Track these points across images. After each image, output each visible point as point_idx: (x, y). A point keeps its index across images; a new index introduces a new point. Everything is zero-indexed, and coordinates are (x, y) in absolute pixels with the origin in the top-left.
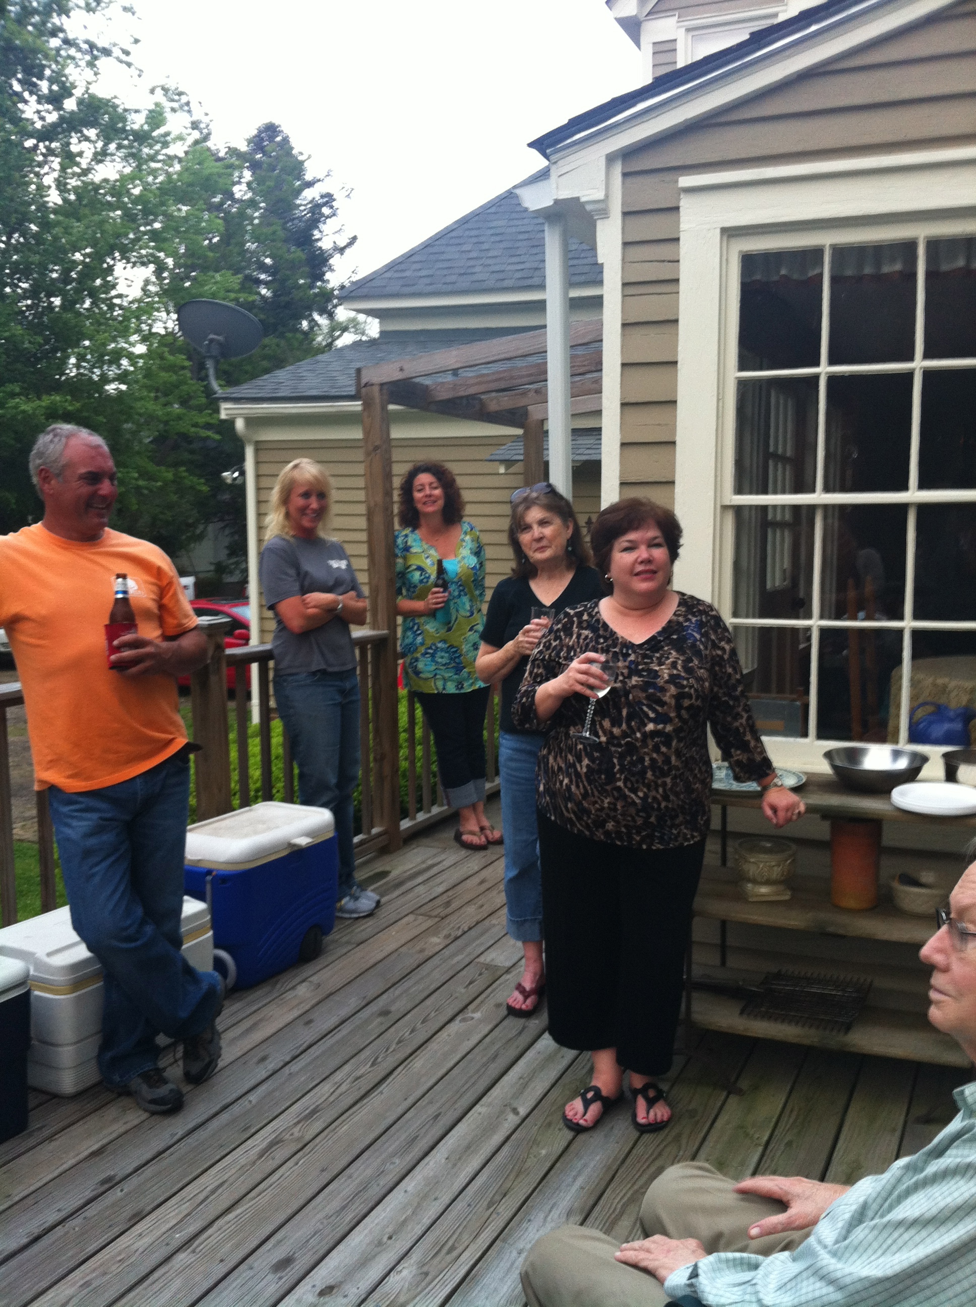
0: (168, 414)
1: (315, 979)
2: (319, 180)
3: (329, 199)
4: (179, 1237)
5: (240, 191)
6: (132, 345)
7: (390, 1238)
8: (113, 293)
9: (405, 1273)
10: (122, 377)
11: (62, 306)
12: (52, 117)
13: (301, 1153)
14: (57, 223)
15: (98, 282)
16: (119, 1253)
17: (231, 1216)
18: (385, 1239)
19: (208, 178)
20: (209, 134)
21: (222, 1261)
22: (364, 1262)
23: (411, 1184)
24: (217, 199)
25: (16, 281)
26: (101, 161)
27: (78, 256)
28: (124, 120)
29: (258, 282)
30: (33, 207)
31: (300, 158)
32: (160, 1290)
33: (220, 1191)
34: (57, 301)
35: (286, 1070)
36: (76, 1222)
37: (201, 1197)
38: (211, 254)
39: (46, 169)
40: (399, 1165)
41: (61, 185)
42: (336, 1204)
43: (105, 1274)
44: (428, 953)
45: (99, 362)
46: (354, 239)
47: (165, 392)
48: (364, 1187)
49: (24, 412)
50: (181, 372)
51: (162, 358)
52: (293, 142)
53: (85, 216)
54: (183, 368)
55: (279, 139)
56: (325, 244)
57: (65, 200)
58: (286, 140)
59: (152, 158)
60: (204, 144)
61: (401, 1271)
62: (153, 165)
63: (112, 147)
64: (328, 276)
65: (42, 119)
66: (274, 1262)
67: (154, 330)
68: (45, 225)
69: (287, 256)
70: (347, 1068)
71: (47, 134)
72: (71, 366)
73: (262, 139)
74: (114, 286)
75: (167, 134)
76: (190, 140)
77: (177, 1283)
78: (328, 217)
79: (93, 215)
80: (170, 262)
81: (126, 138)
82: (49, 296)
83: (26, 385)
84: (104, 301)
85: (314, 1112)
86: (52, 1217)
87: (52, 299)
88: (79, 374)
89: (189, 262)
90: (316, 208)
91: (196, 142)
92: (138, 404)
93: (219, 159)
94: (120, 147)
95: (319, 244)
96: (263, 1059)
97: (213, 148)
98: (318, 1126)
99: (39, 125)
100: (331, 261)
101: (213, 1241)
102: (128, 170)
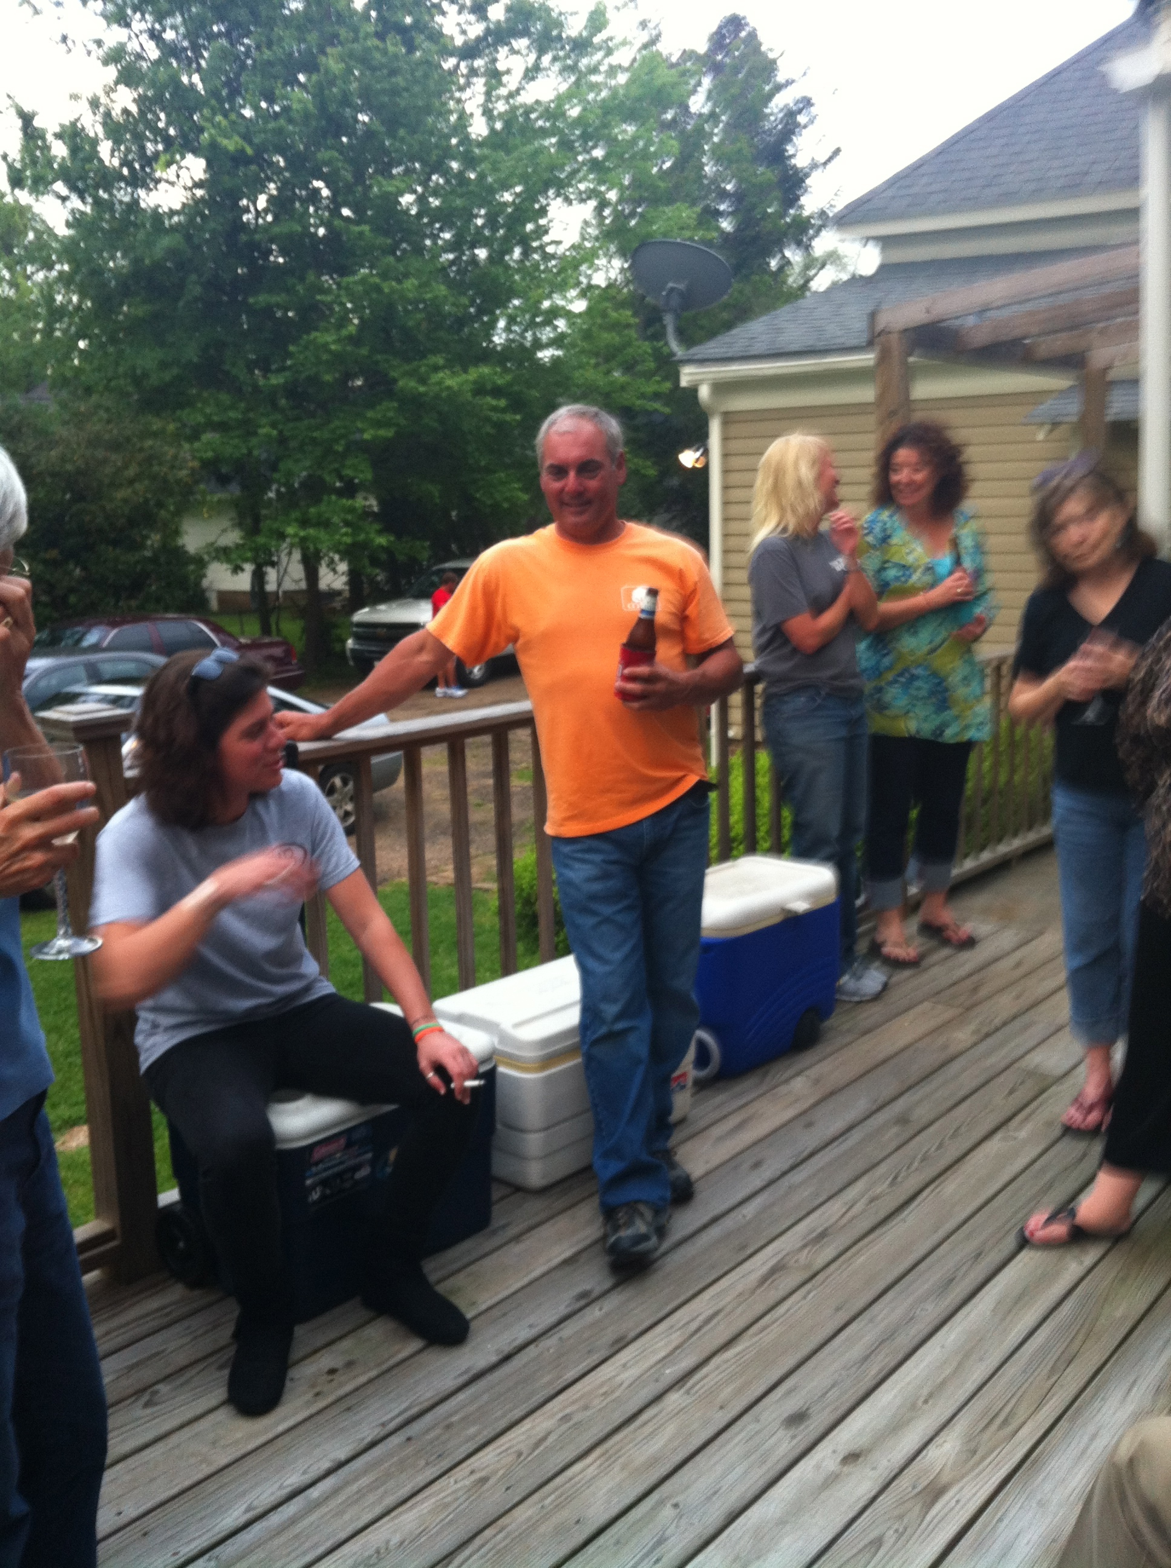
0: (612, 383)
1: (813, 1072)
2: (793, 81)
3: (806, 103)
4: (671, 1372)
5: (698, 104)
6: (571, 302)
7: (926, 1402)
8: (546, 239)
9: (947, 1446)
10: (558, 341)
11: (490, 258)
12: (476, 30)
13: (808, 1286)
14: (484, 158)
15: (529, 227)
16: (602, 1385)
17: (729, 1354)
18: (920, 1402)
19: (659, 91)
20: (659, 36)
21: (721, 1408)
22: (896, 1427)
23: (951, 1336)
24: (669, 116)
25: (435, 232)
26: (533, 79)
27: (507, 197)
28: (560, 25)
29: (718, 214)
30: (454, 141)
31: (771, 56)
32: (652, 1435)
33: (715, 1321)
34: (482, 253)
35: (786, 1182)
36: (550, 1343)
37: (694, 1326)
38: (662, 185)
39: (468, 93)
40: (932, 1312)
41: (488, 113)
42: (857, 1351)
43: (586, 1408)
44: (953, 1049)
45: (532, 325)
46: (837, 152)
47: (609, 356)
48: (890, 1336)
49: (449, 388)
50: (626, 332)
51: (604, 315)
52: (761, 36)
53: (516, 147)
54: (628, 326)
55: (743, 34)
56: (800, 161)
57: (492, 130)
58: (753, 35)
59: (594, 70)
60: (654, 48)
61: (941, 1445)
62: (594, 78)
63: (546, 59)
64: (803, 200)
65: (464, 32)
66: (786, 1415)
67: (594, 282)
68: (470, 161)
69: (754, 180)
70: (860, 1185)
71: (470, 51)
72: (499, 331)
73: (724, 37)
74: (546, 232)
75: (611, 39)
76: (638, 44)
77: (670, 1429)
78: (805, 127)
79: (524, 144)
80: (612, 195)
81: (563, 48)
82: (473, 246)
83: (449, 356)
84: (535, 250)
85: (823, 1235)
86: (523, 1334)
87: (477, 251)
88: (508, 340)
89: (636, 195)
90: (791, 115)
91: (645, 46)
92: (577, 374)
93: (672, 66)
94: (555, 59)
95: (793, 161)
96: (757, 1165)
97: (665, 53)
98: (829, 1252)
99: (459, 41)
100: (808, 181)
101: (709, 1382)
102: (564, 87)
